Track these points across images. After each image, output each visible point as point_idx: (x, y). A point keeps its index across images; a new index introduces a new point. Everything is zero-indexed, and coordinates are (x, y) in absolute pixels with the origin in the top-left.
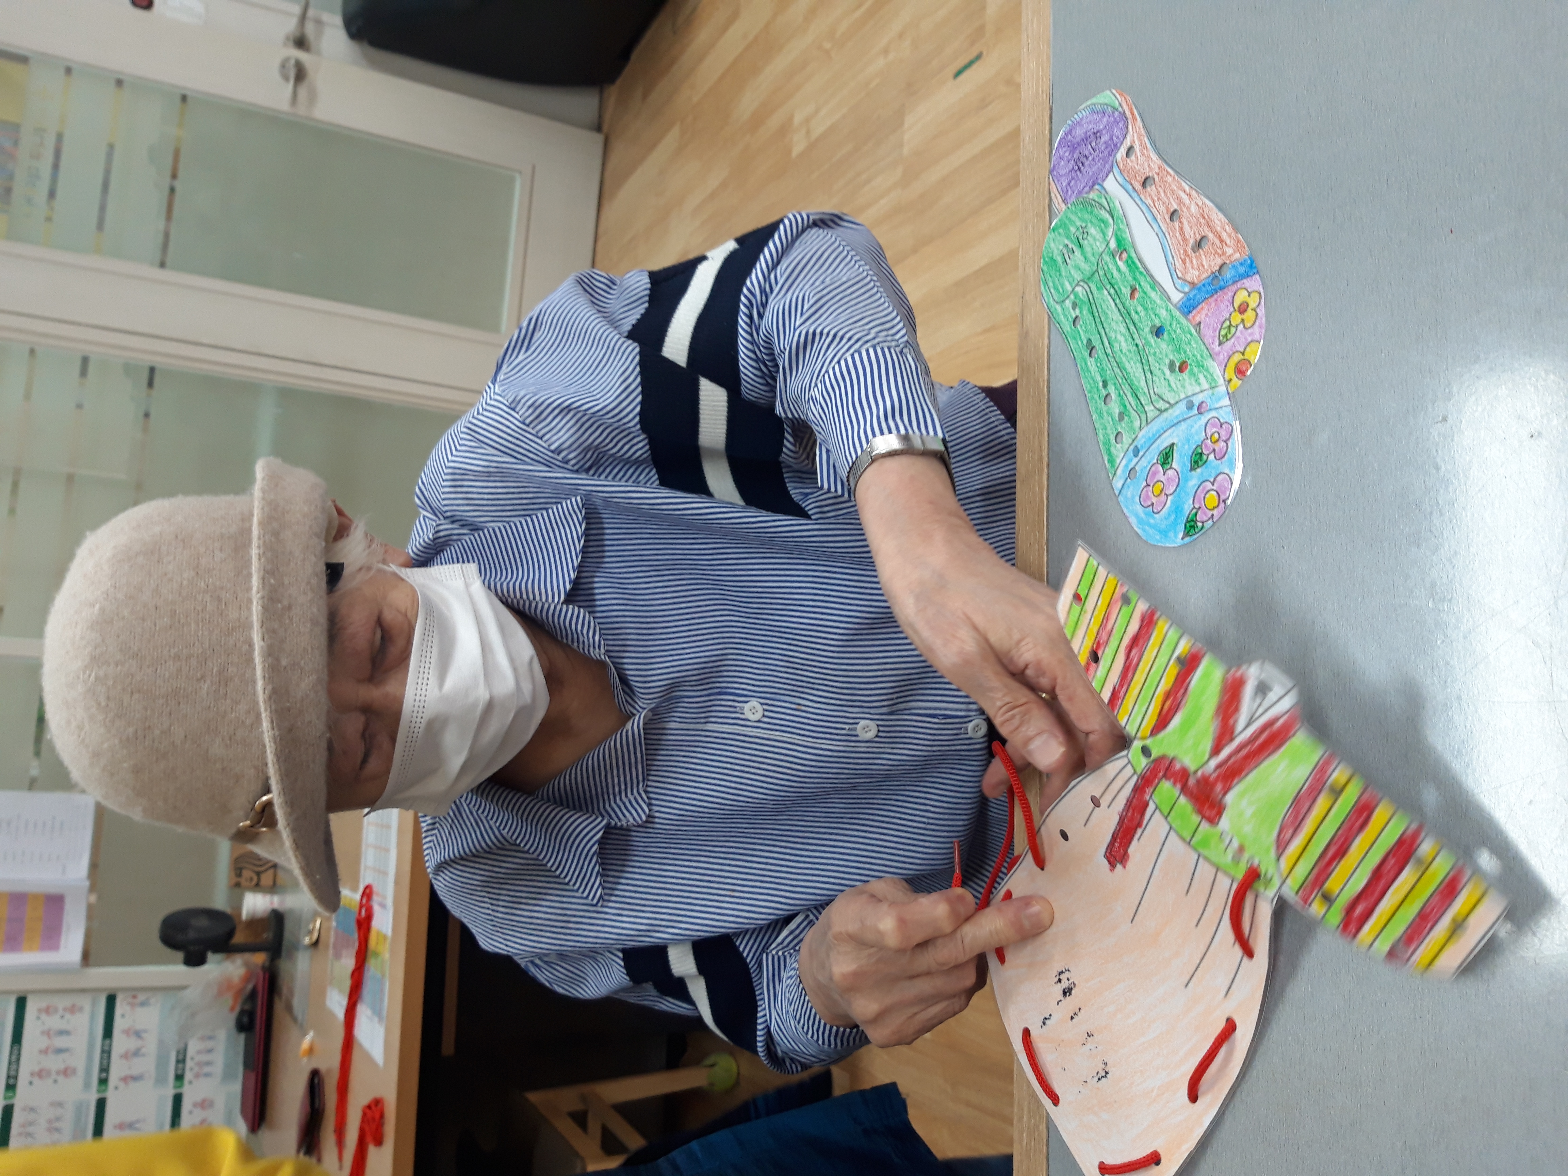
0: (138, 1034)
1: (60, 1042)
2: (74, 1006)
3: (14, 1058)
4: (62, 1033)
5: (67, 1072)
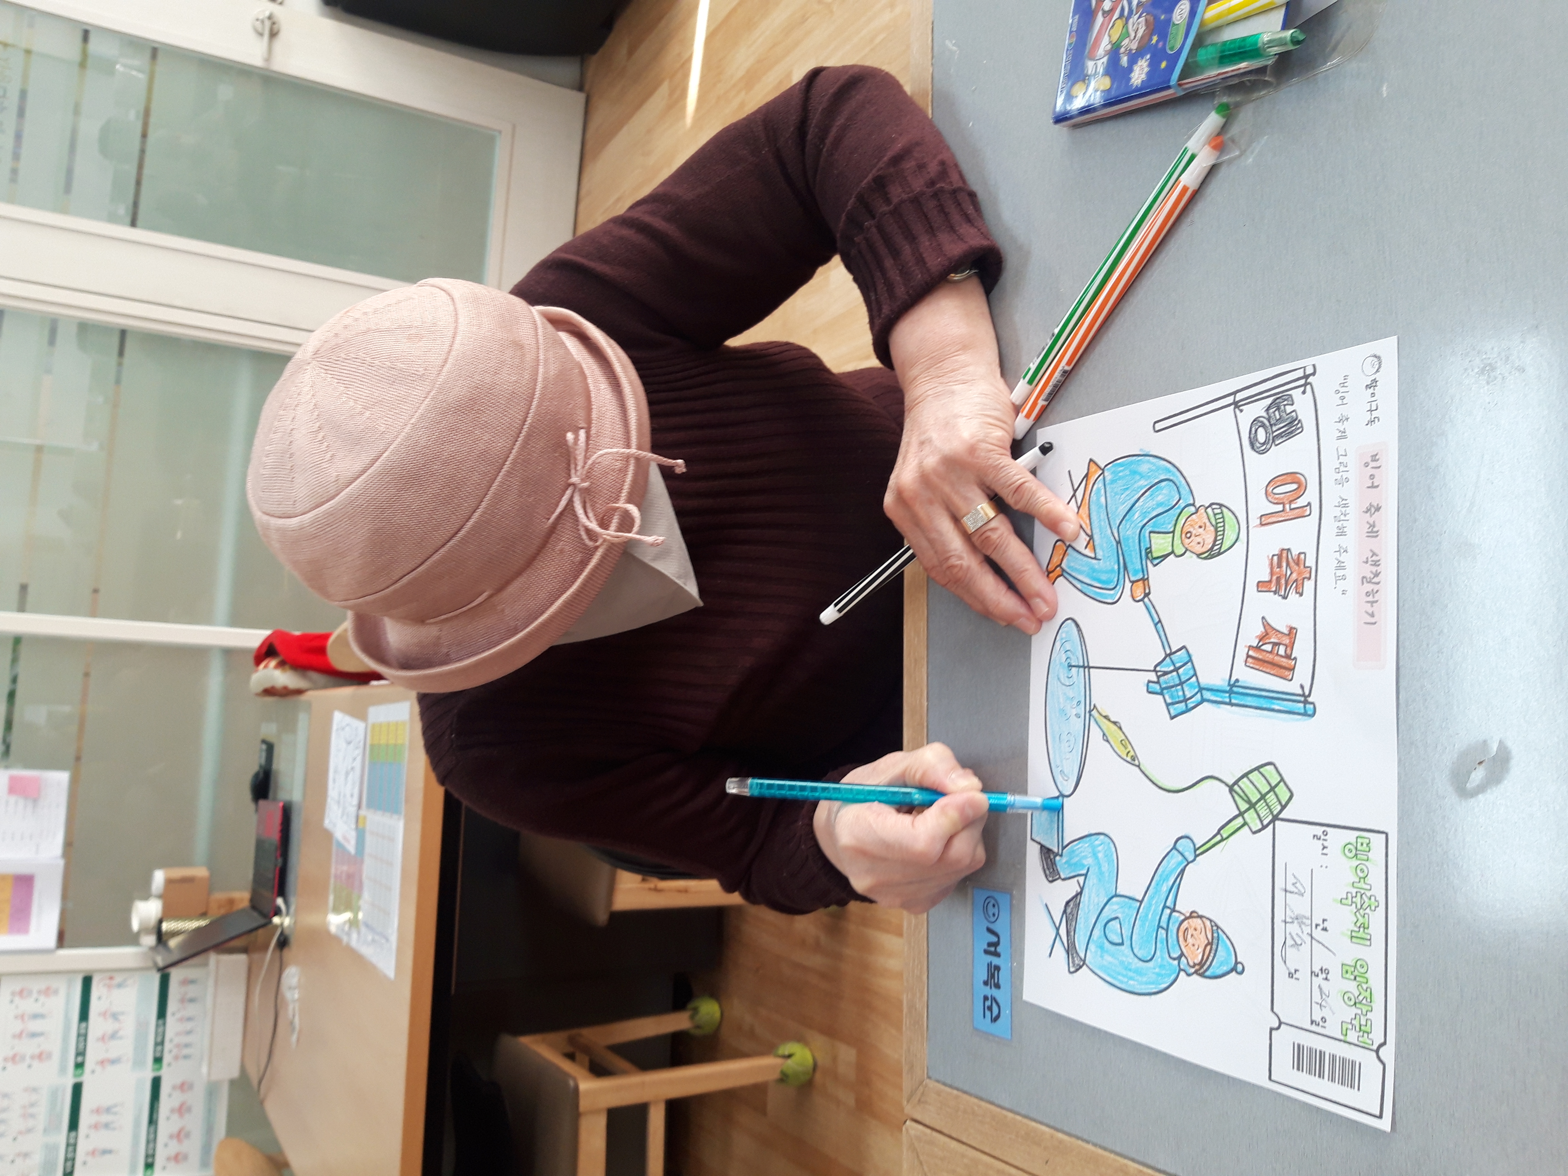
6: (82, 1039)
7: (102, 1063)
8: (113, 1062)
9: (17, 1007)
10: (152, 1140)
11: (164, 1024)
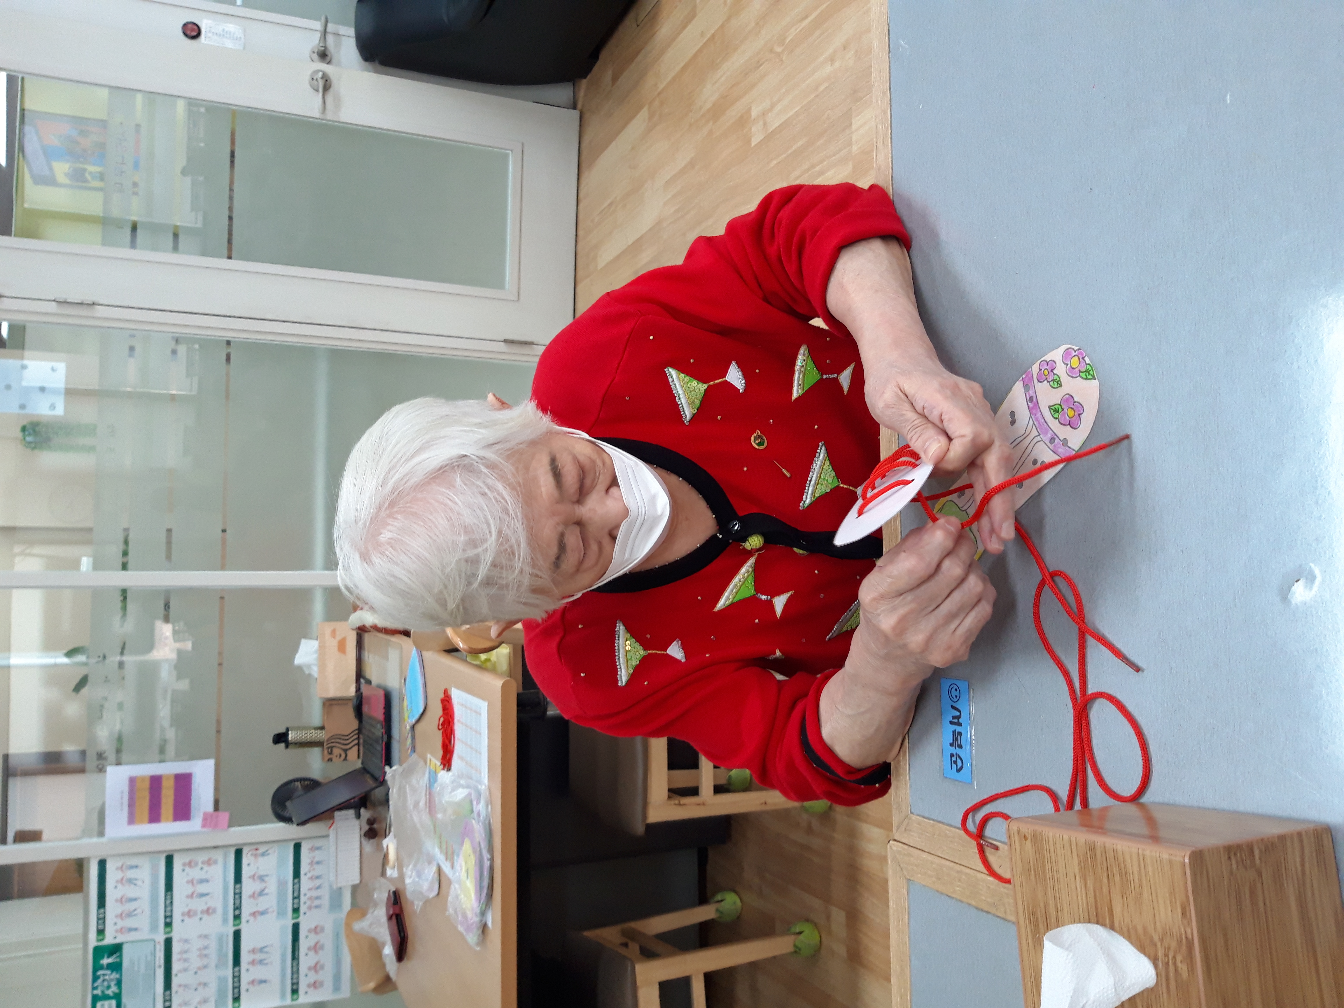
0: (262, 878)
1: (201, 888)
2: (209, 860)
3: (168, 902)
4: (202, 881)
5: (208, 911)
6: (237, 896)
7: (254, 914)
8: (263, 913)
9: (188, 874)
10: (295, 972)
11: (299, 882)
